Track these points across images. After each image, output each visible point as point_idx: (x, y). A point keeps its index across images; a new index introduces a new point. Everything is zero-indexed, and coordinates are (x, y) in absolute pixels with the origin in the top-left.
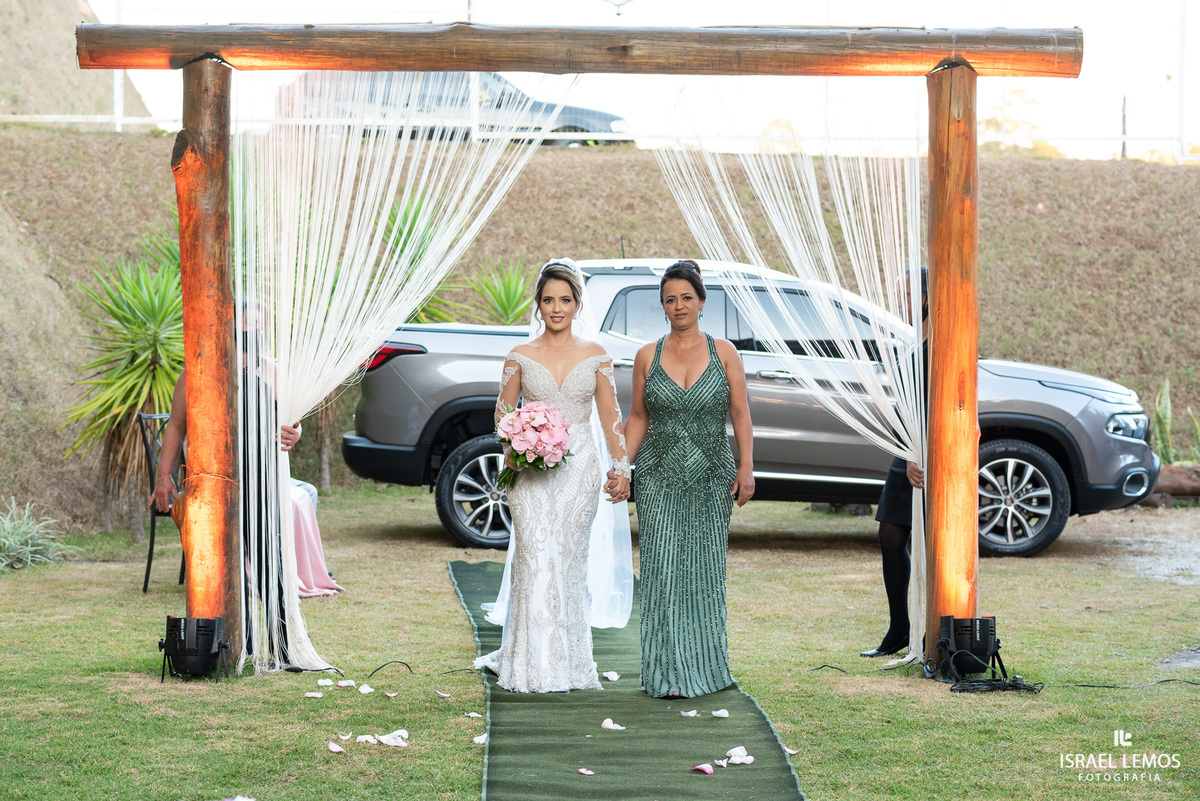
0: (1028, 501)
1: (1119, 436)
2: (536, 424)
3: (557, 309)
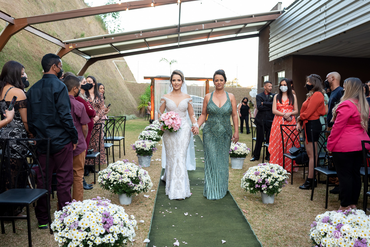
2: (173, 117)
3: (177, 83)
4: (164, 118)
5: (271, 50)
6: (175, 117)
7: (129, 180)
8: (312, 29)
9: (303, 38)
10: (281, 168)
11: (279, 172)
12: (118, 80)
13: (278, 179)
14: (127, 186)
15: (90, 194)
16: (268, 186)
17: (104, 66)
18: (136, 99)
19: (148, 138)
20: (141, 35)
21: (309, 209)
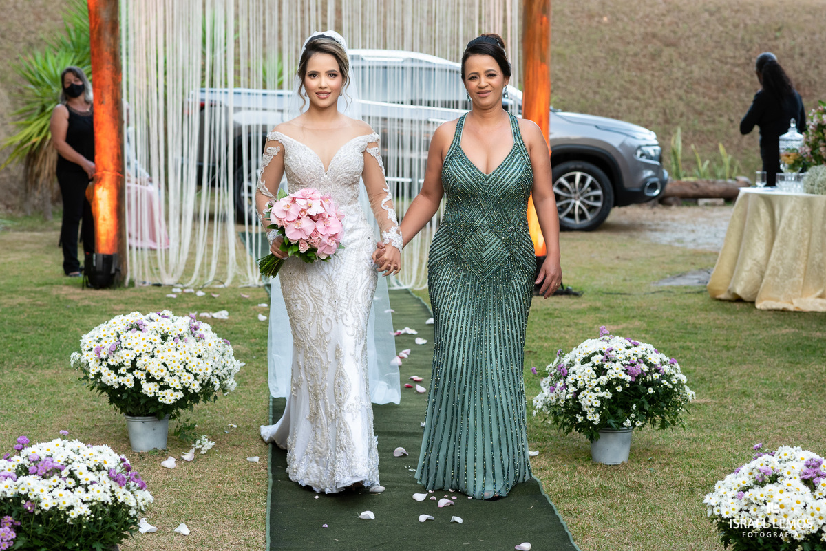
0: (588, 198)
1: (644, 159)
2: (313, 212)
3: (323, 85)
4: (282, 216)
6: (320, 211)
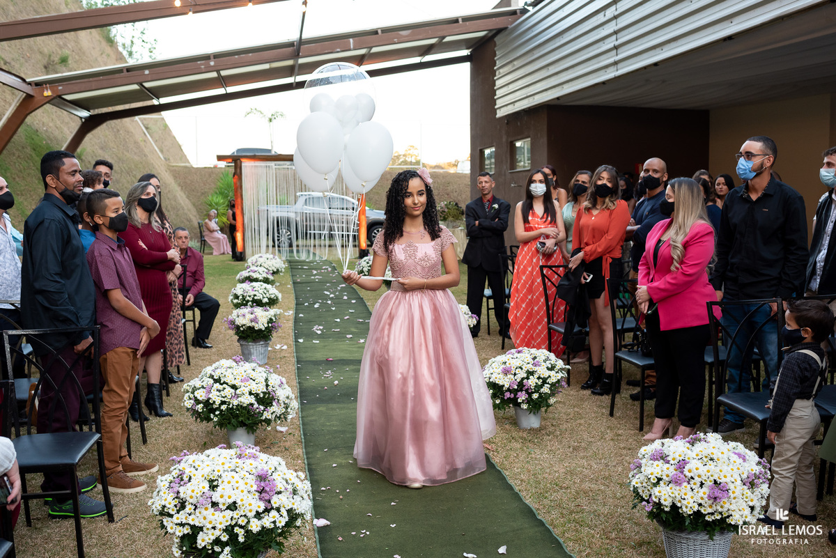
5: (499, 93)
7: (252, 400)
8: (589, 53)
9: (570, 71)
10: (552, 356)
11: (550, 366)
12: (152, 161)
13: (547, 379)
14: (248, 412)
15: (160, 432)
16: (530, 394)
17: (118, 131)
18: (194, 205)
19: (251, 299)
20: (212, 63)
21: (609, 435)
